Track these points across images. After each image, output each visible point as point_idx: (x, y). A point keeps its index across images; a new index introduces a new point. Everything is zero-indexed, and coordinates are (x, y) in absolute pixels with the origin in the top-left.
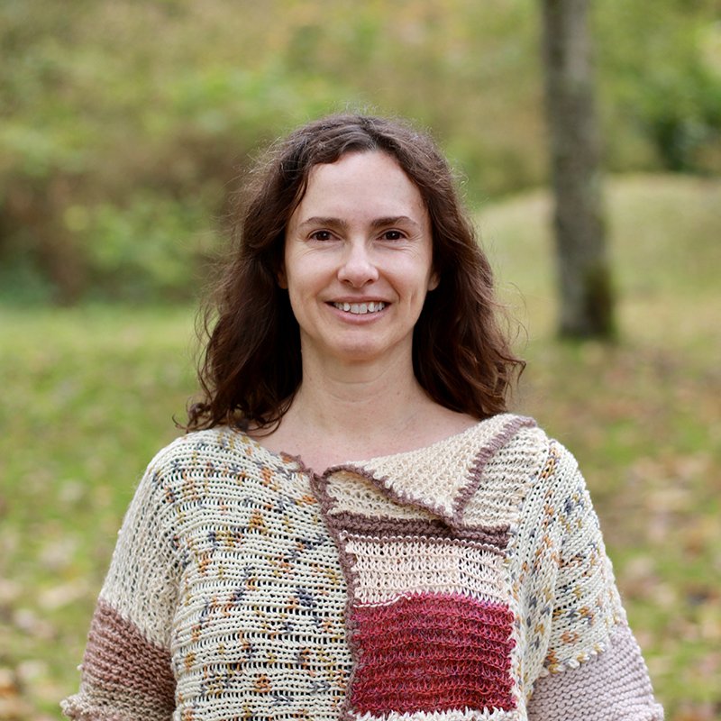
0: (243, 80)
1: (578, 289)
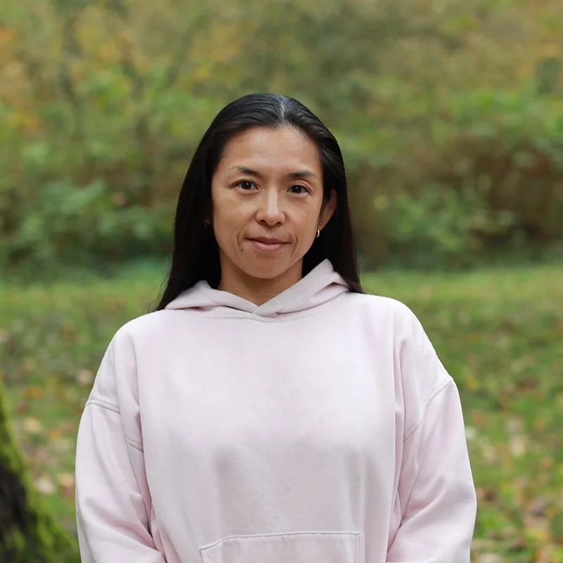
0: (507, 97)
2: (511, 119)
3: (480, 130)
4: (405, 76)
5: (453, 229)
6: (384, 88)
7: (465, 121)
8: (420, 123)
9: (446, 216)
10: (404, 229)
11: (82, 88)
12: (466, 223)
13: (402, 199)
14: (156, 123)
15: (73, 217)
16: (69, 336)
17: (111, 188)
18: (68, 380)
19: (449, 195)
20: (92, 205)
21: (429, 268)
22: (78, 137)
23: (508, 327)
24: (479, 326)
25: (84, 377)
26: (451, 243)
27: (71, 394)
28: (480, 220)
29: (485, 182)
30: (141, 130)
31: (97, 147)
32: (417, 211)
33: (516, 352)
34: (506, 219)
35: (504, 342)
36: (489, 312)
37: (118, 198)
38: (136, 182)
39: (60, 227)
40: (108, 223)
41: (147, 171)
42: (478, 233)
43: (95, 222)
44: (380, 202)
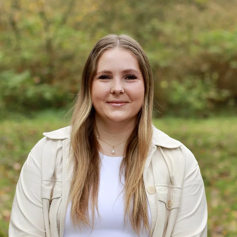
3: (214, 50)
4: (178, 22)
5: (199, 98)
6: (168, 28)
7: (207, 45)
8: (184, 46)
9: (196, 92)
10: (175, 98)
11: (20, 25)
12: (205, 95)
13: (175, 83)
14: (55, 43)
15: (14, 88)
16: (10, 147)
17: (33, 74)
18: (9, 168)
19: (198, 82)
20: (23, 83)
21: (187, 117)
22: (18, 49)
23: (220, 147)
24: (206, 146)
25: (16, 166)
26: (198, 105)
27: (10, 174)
28: (213, 94)
29: (216, 76)
30: (48, 47)
31: (27, 55)
32: (181, 89)
33: (222, 159)
34: (226, 93)
35: (217, 154)
36: (213, 139)
37: (36, 79)
38: (45, 71)
39: (7, 93)
40: (31, 92)
41: (51, 66)
42: (211, 100)
43: (24, 91)
44: (164, 84)
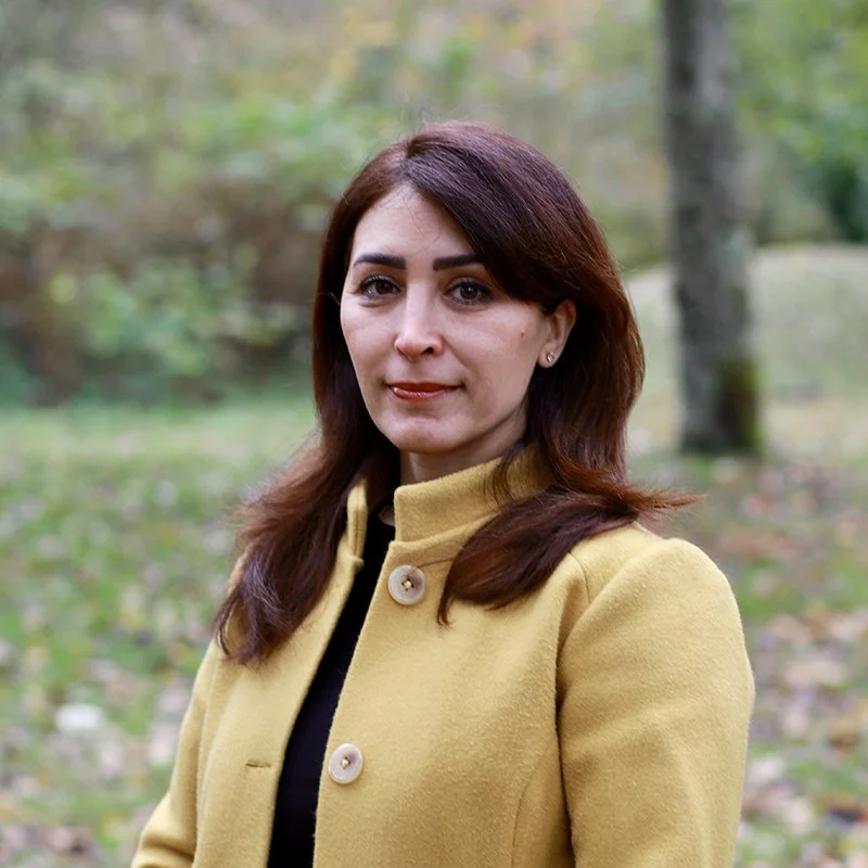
1: (707, 382)
2: (292, 150)
3: (243, 167)
5: (190, 337)
8: (138, 155)
9: (175, 314)
10: (103, 336)
12: (206, 325)
13: (102, 285)
21: (147, 401)
26: (183, 358)
28: (239, 320)
29: (247, 257)
34: (282, 317)
44: (64, 288)
